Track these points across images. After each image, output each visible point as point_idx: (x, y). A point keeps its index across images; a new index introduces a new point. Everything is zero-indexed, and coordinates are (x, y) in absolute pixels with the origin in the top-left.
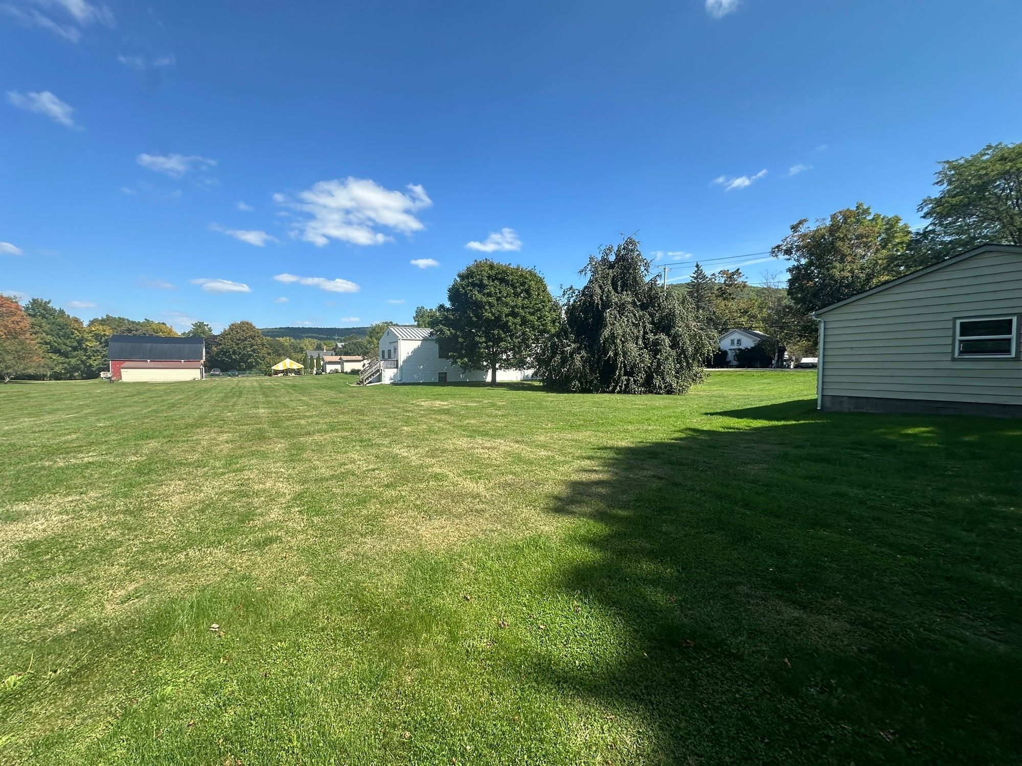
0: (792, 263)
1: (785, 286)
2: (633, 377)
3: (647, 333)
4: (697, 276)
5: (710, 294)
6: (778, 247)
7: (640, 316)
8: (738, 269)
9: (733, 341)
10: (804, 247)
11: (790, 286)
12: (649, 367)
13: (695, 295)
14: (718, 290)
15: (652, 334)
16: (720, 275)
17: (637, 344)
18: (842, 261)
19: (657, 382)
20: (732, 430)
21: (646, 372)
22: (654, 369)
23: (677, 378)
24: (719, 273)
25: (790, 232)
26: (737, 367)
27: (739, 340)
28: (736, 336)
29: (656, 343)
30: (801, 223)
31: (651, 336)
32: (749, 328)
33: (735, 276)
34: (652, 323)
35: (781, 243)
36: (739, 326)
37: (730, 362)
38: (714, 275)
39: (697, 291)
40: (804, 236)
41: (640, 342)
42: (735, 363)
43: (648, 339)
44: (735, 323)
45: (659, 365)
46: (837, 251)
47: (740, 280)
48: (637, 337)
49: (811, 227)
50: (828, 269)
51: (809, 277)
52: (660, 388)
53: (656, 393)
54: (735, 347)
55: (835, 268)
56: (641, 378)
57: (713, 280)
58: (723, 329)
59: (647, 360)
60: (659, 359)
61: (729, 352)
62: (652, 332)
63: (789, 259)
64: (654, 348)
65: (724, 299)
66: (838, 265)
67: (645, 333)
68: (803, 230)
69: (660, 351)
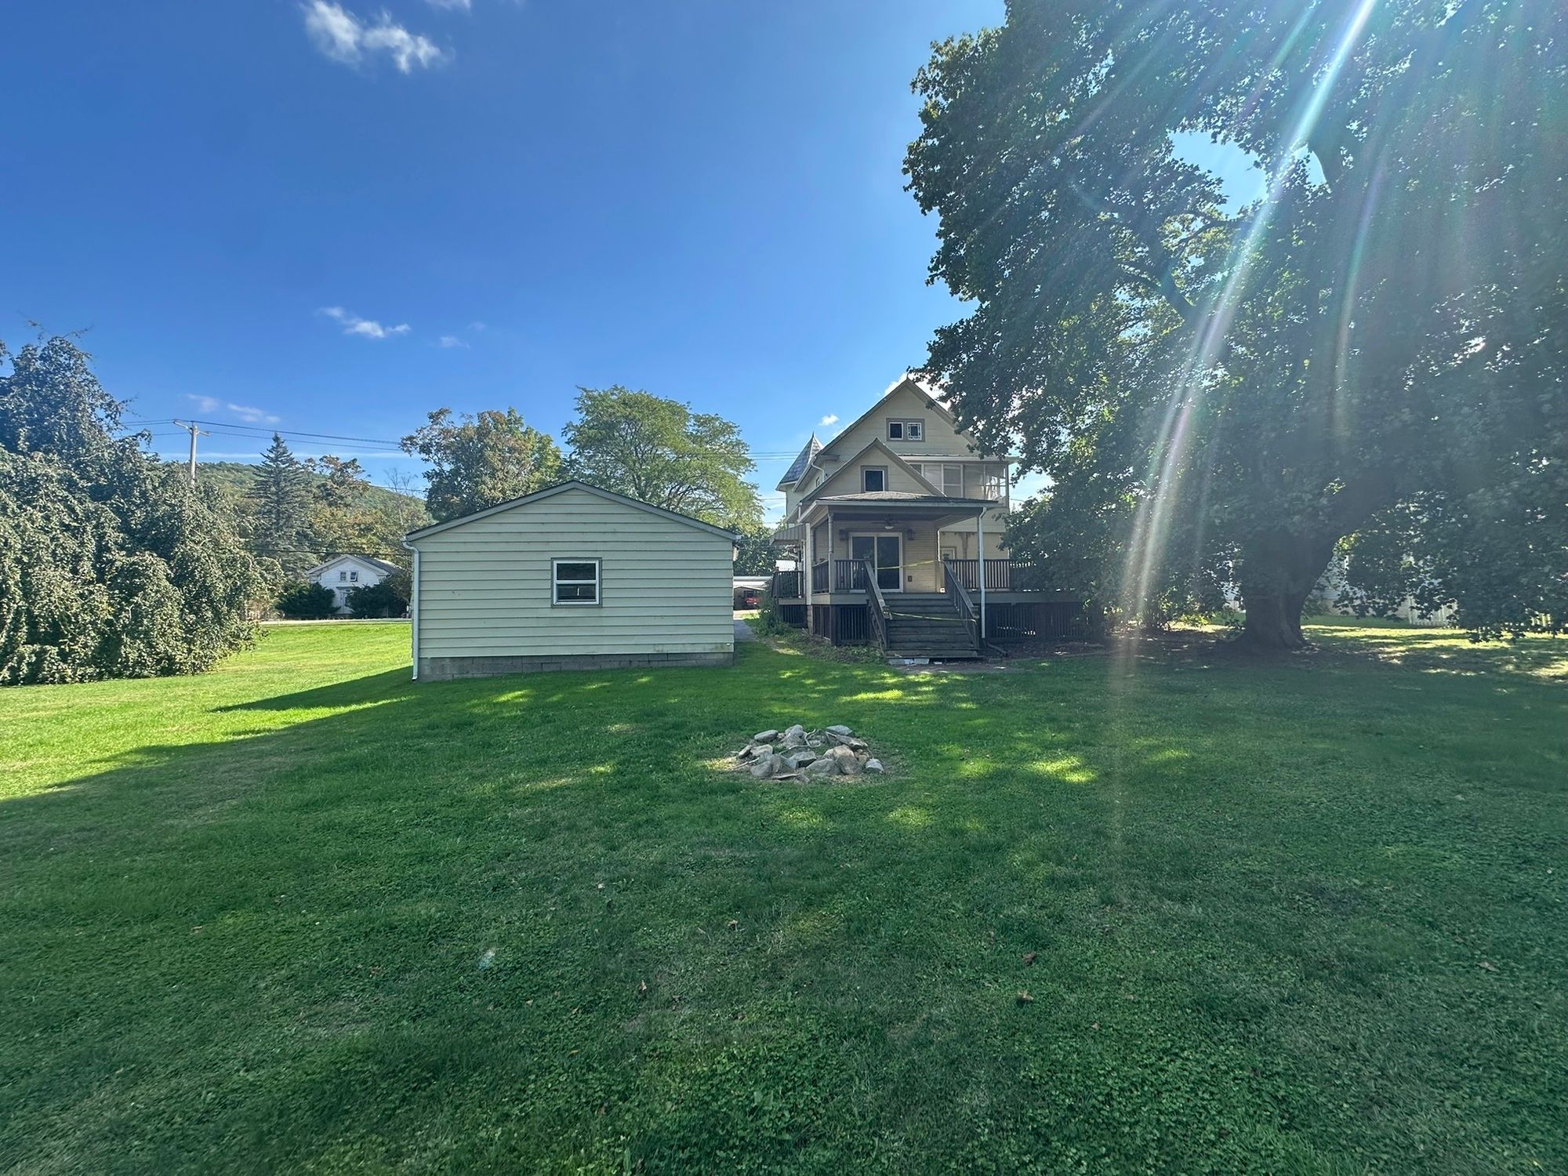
0: (431, 467)
1: (423, 497)
2: (59, 645)
3: (109, 550)
4: (277, 457)
5: (303, 493)
6: (411, 438)
7: (86, 512)
8: (355, 460)
9: (343, 575)
10: (447, 447)
11: (429, 497)
12: (109, 623)
13: (273, 489)
14: (319, 487)
15: (124, 553)
16: (323, 464)
17: (75, 571)
18: (493, 476)
19: (131, 651)
20: (242, 737)
21: (101, 633)
22: (125, 626)
23: (190, 642)
24: (321, 459)
25: (429, 422)
26: (351, 617)
27: (354, 574)
28: (349, 566)
29: (131, 572)
30: (441, 412)
31: (120, 558)
32: (374, 556)
33: (349, 470)
34: (125, 528)
35: (415, 434)
36: (356, 552)
37: (338, 608)
38: (310, 460)
39: (277, 483)
40: (445, 432)
41: (86, 566)
42: (348, 610)
43: (112, 562)
44: (350, 546)
45: (137, 615)
46: (486, 463)
47: (358, 477)
48: (77, 558)
49: (455, 422)
50: (477, 484)
51: (455, 490)
52: (144, 665)
53: (130, 677)
54: (349, 584)
55: (484, 483)
56: (85, 646)
57: (310, 469)
58: (328, 554)
59: (105, 606)
60: (138, 605)
61: (337, 592)
62: (122, 548)
63: (427, 460)
64: (127, 584)
65: (330, 505)
66: (487, 479)
67: (102, 549)
68: (445, 422)
69: (142, 587)
